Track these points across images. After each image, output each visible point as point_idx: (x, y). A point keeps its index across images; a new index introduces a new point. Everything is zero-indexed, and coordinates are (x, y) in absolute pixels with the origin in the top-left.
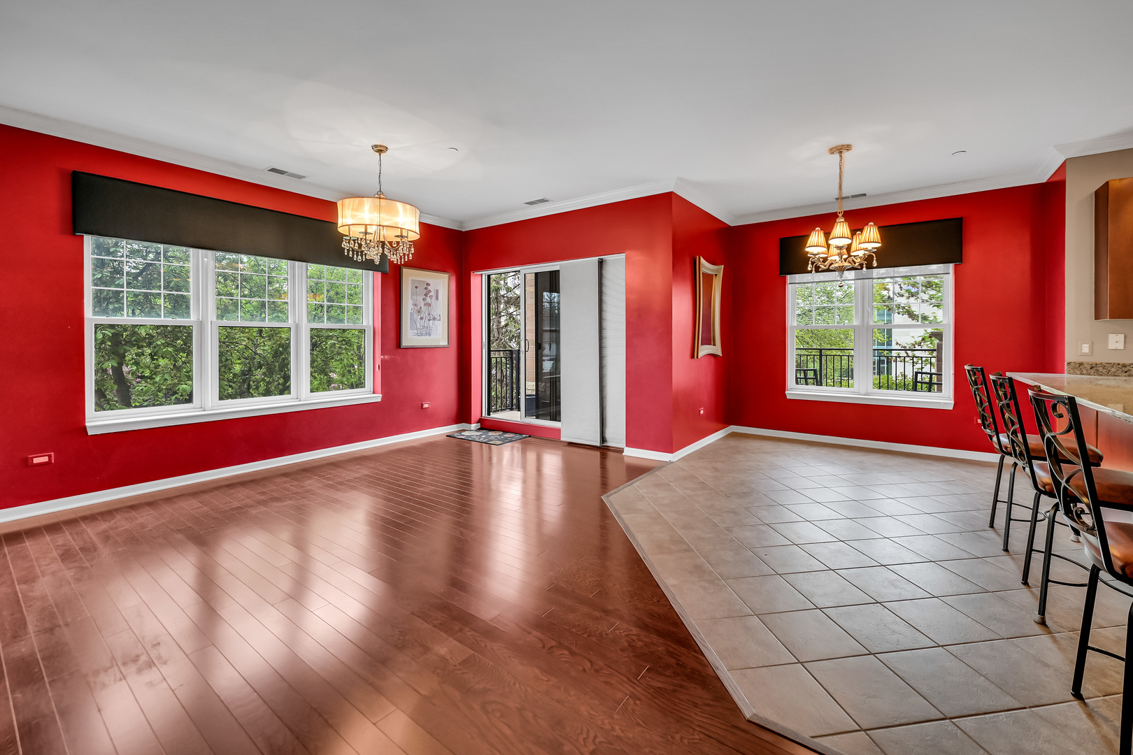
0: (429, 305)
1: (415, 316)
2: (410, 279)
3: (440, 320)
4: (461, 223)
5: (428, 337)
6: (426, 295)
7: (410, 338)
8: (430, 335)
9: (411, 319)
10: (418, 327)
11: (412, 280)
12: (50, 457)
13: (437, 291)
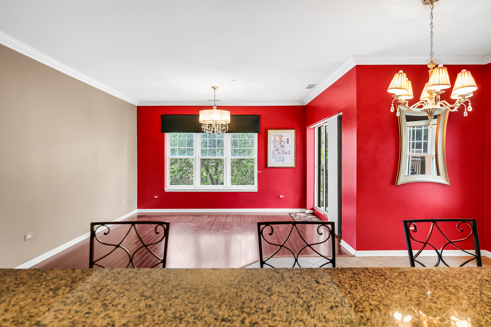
0: (283, 146)
1: (275, 152)
2: (272, 134)
3: (290, 154)
4: (302, 101)
5: (282, 162)
6: (281, 141)
7: (272, 162)
8: (283, 161)
9: (273, 153)
10: (277, 157)
11: (273, 135)
12: (157, 196)
13: (288, 139)
